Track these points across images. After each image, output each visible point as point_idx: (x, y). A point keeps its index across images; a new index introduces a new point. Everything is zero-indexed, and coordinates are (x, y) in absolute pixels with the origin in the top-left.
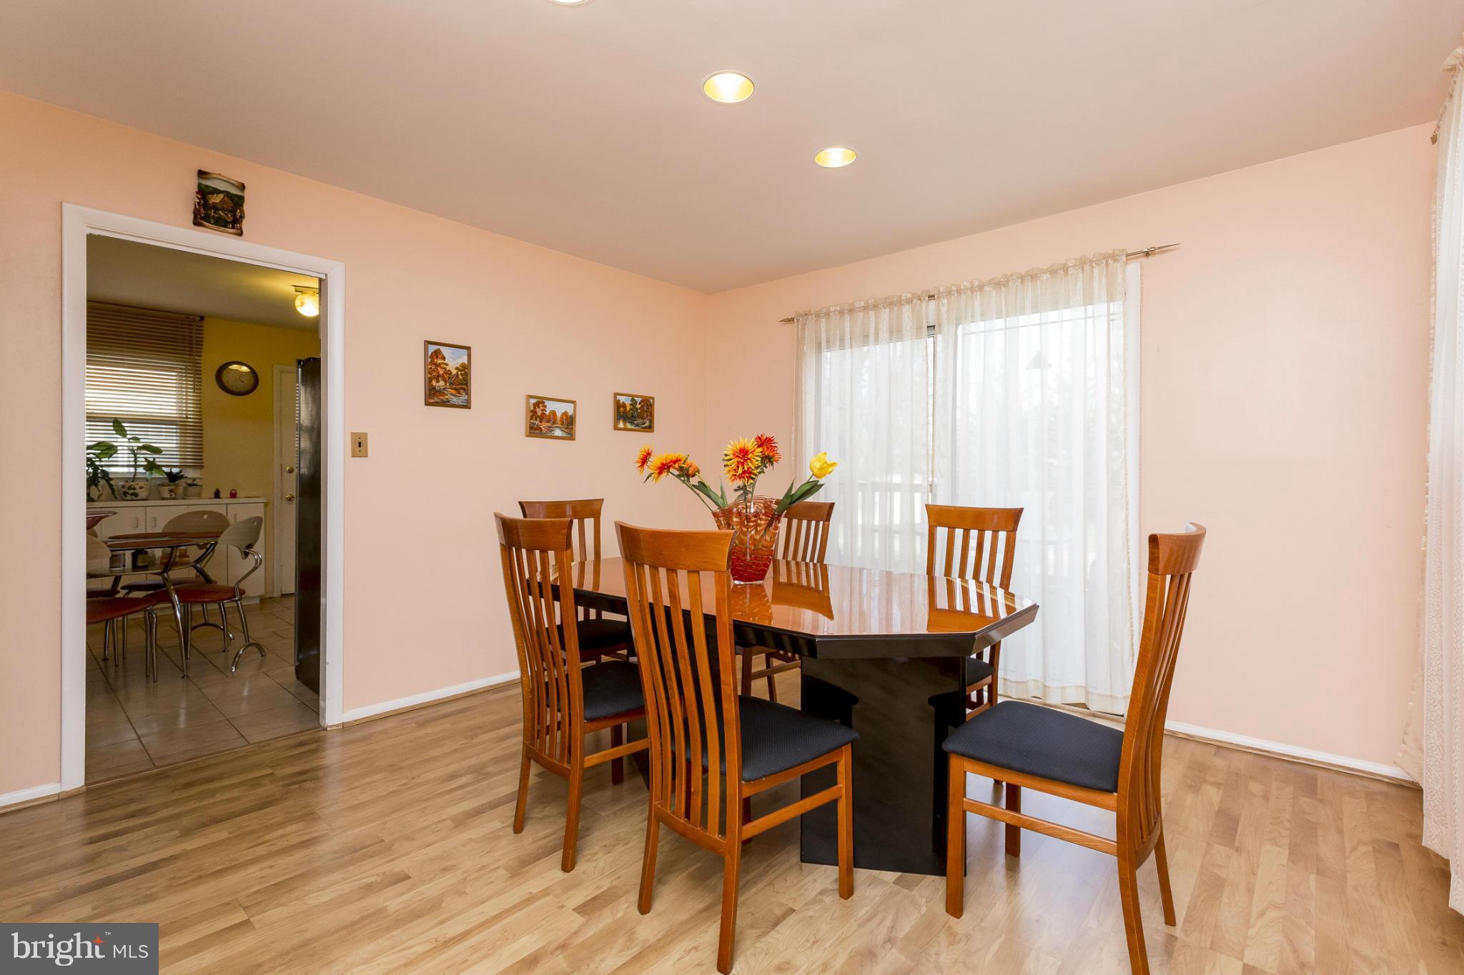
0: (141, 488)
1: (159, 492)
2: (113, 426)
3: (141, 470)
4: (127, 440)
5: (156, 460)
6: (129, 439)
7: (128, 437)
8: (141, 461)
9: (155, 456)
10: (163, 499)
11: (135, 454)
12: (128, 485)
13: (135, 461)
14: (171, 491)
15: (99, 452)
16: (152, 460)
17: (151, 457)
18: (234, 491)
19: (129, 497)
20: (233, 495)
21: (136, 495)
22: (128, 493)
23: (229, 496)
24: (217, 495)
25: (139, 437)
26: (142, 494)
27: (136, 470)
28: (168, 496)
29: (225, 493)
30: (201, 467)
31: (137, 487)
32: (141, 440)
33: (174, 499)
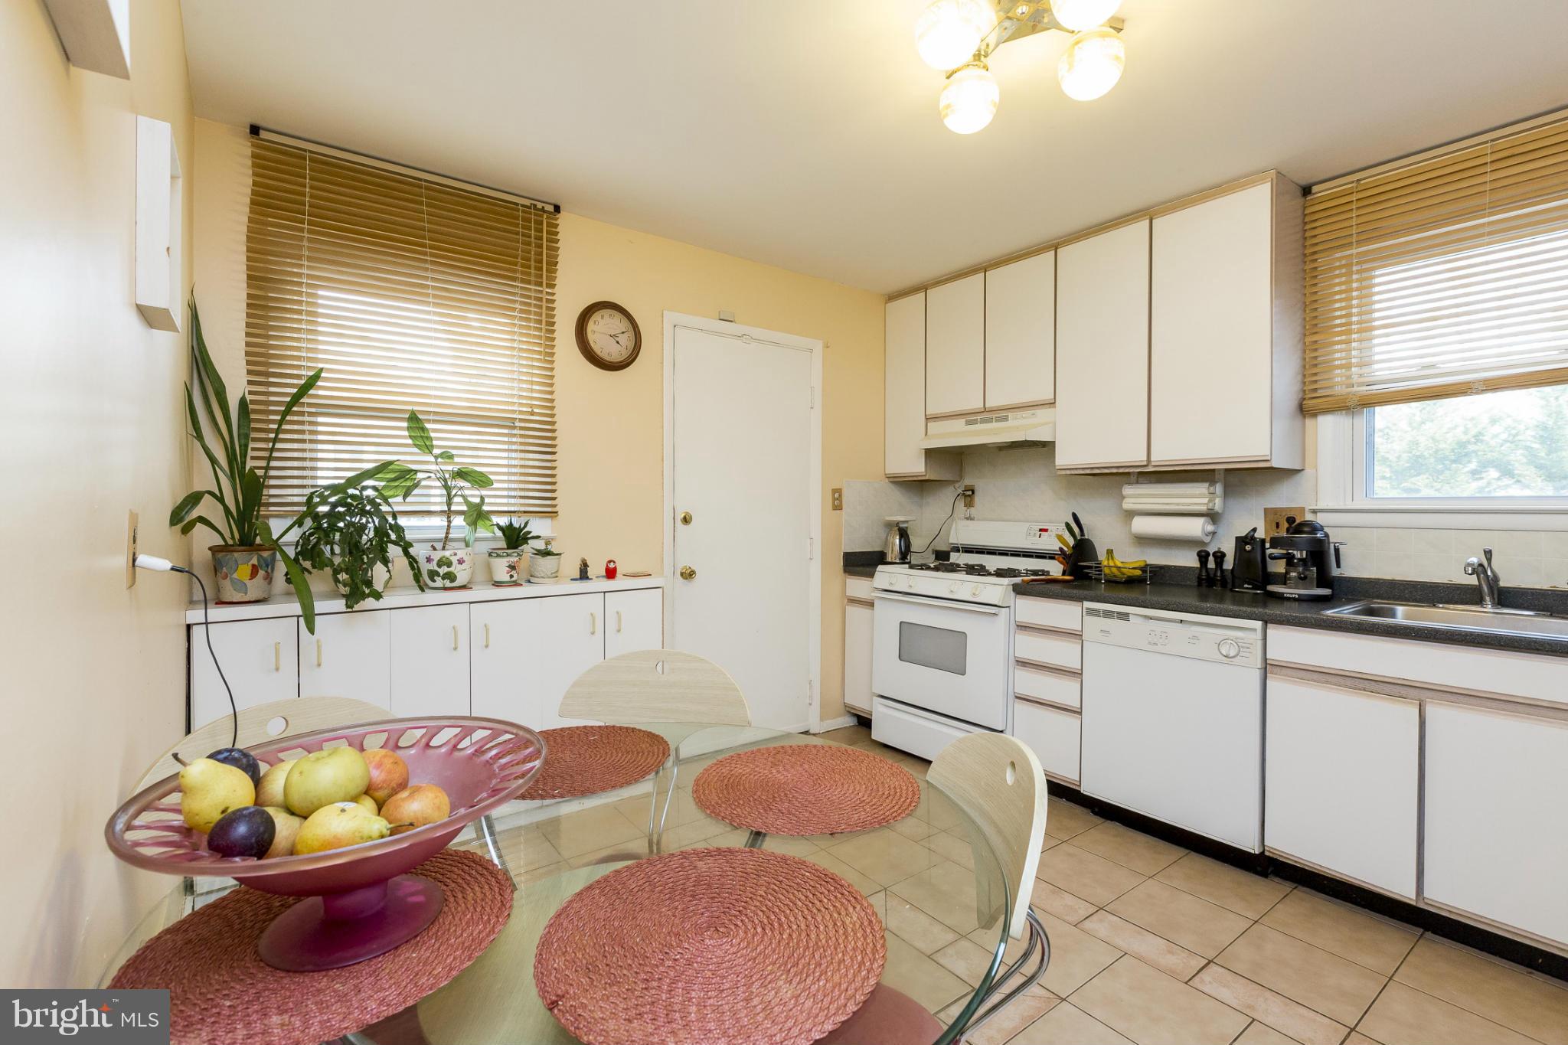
0: (461, 562)
1: (489, 569)
2: (409, 428)
3: (458, 521)
4: (432, 459)
5: (487, 500)
6: (436, 457)
7: (436, 451)
8: (458, 505)
9: (484, 492)
10: (498, 584)
11: (446, 487)
12: (437, 556)
13: (449, 504)
14: (512, 567)
15: (383, 484)
16: (477, 500)
17: (474, 495)
18: (612, 565)
19: (439, 582)
20: (611, 573)
21: (451, 577)
22: (438, 574)
23: (604, 573)
24: (584, 575)
25: (454, 452)
26: (462, 575)
27: (449, 522)
28: (507, 578)
29: (596, 569)
30: (553, 514)
31: (454, 560)
32: (456, 460)
33: (516, 584)
